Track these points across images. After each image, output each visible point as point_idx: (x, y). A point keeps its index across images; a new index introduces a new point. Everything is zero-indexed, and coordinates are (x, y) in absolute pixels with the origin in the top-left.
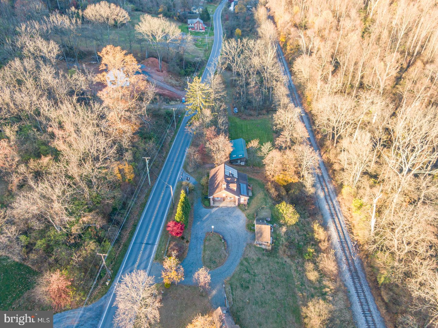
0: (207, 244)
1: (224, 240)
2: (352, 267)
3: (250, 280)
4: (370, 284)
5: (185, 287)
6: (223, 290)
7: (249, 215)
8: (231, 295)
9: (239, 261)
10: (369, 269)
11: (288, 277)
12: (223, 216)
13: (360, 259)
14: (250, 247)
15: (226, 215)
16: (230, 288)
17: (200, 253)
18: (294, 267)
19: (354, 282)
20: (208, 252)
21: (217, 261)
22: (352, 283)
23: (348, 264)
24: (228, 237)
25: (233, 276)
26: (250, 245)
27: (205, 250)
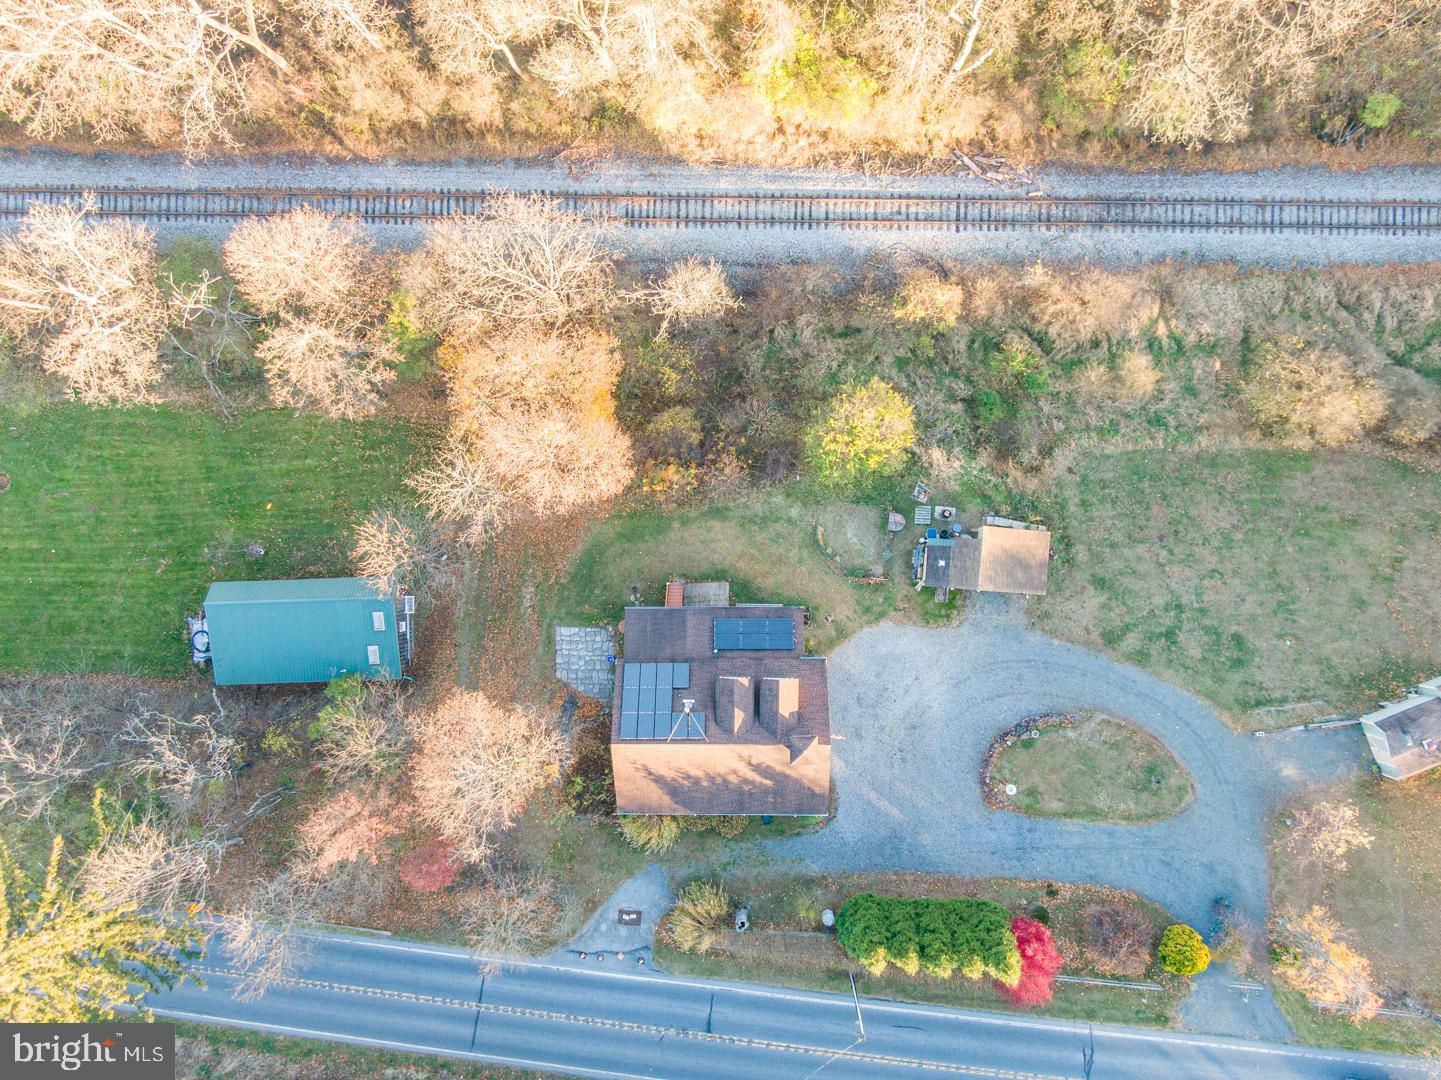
0: (1056, 805)
1: (1027, 728)
2: (1085, 212)
3: (1207, 630)
4: (1157, 166)
5: (1281, 886)
6: (1277, 736)
7: (868, 610)
8: (1288, 707)
9: (1130, 670)
10: (1094, 147)
11: (1136, 469)
12: (882, 729)
13: (1044, 166)
14: (1047, 615)
15: (876, 717)
16: (1262, 710)
17: (1110, 834)
18: (1090, 442)
19: (1151, 224)
20: (1101, 801)
21: (1140, 758)
22: (1155, 234)
23: (1074, 222)
24: (1007, 712)
25: (1211, 696)
26: (1038, 616)
27: (1093, 813)
